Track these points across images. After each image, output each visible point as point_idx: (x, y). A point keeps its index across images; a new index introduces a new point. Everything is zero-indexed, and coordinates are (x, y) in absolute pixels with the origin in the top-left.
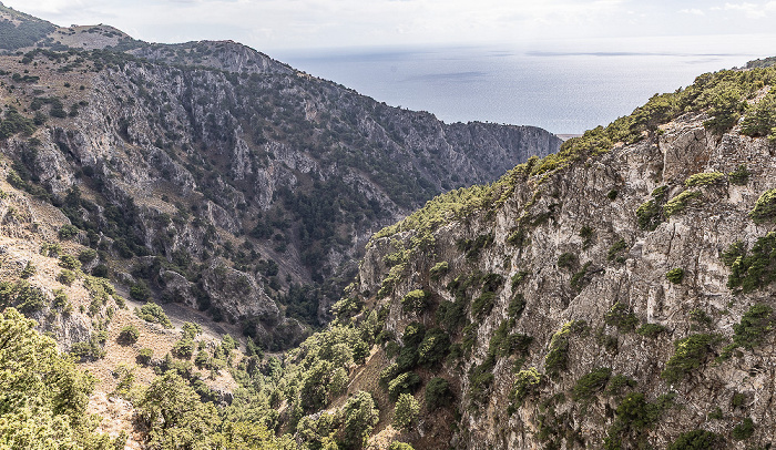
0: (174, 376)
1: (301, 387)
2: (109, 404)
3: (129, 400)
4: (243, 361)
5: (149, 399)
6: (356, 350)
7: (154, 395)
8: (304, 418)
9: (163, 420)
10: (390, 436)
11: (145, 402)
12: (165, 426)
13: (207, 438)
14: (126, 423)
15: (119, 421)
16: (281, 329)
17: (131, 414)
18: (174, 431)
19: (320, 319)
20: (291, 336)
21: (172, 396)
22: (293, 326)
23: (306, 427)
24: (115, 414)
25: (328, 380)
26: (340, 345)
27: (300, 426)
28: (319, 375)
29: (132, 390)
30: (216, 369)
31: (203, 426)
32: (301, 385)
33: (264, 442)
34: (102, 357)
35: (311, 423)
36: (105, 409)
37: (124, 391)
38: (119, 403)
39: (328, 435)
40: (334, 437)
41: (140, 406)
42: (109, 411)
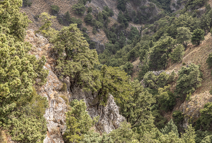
0: (75, 28)
1: (151, 51)
2: (35, 37)
3: (47, 37)
4: (115, 25)
5: (58, 39)
6: (195, 34)
7: (62, 38)
8: (149, 72)
9: (65, 54)
10: (207, 97)
11: (56, 41)
12: (67, 58)
13: (90, 72)
14: (44, 51)
15: (40, 49)
16: (143, 9)
17: (47, 46)
18: (71, 63)
19: (171, 6)
20: (149, 15)
21: (72, 40)
22: (152, 9)
23: (150, 78)
24: (38, 45)
25: (170, 51)
26: (184, 28)
27: (146, 76)
28: (164, 46)
29: (49, 32)
30: (97, 28)
31: (88, 63)
32: (151, 50)
33: (124, 82)
34: (29, 6)
35: (154, 76)
36: (33, 40)
37: (44, 31)
38: (41, 38)
39: (163, 87)
40: (167, 89)
41: (53, 43)
42: (35, 42)
